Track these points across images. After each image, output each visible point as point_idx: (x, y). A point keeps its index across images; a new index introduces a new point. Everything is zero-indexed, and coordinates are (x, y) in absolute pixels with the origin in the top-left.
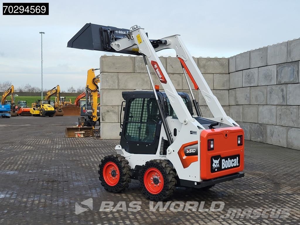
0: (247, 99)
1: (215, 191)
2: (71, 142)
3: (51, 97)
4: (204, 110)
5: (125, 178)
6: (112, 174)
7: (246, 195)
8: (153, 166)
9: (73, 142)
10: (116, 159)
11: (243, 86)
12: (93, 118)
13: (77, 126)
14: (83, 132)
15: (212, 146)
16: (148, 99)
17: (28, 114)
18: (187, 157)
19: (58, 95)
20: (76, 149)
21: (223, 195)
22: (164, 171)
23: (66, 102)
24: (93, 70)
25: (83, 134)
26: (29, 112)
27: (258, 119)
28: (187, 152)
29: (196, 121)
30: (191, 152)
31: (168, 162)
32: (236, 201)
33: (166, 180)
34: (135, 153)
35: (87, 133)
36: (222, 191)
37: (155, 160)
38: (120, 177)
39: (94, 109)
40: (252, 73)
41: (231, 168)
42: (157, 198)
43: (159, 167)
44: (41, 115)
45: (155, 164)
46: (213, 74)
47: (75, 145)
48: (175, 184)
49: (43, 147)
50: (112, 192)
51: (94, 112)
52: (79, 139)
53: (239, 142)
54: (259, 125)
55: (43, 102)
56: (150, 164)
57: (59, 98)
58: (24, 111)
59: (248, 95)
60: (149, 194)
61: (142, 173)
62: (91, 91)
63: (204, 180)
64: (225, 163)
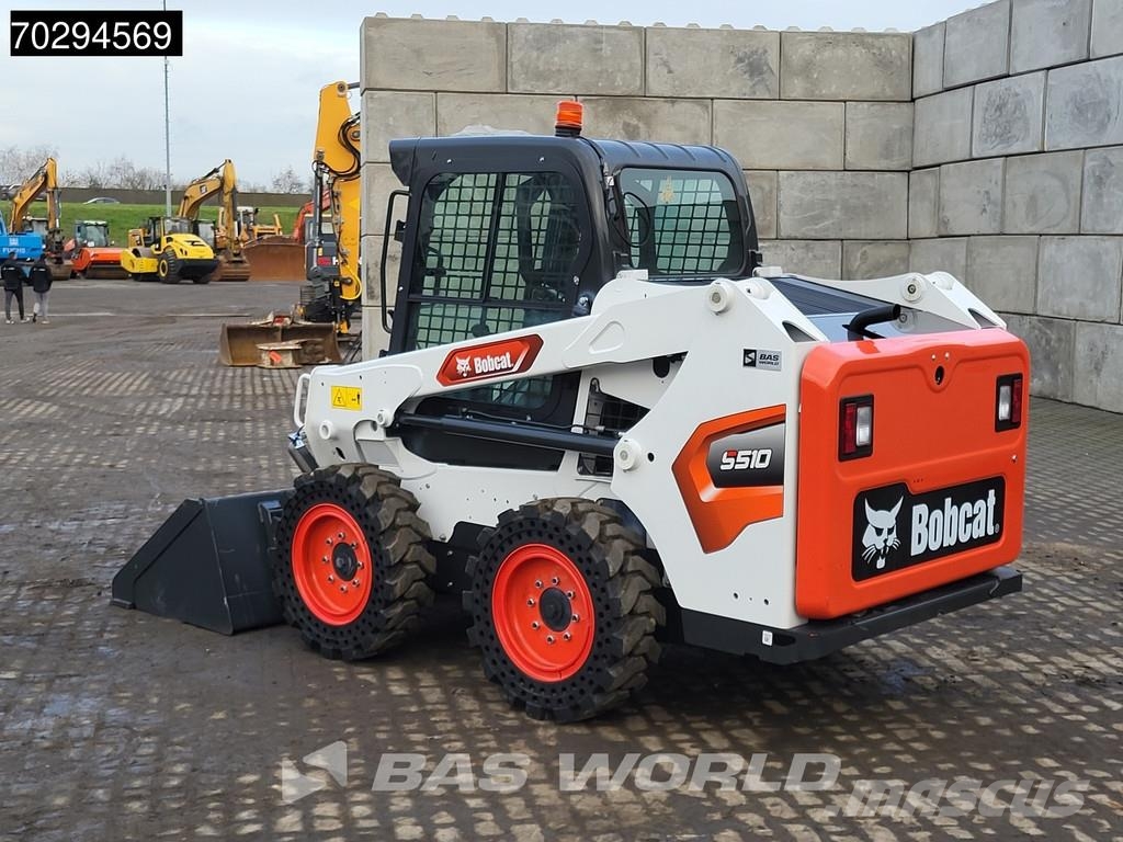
0: (988, 208)
1: (868, 658)
2: (232, 388)
3: (202, 208)
4: (803, 259)
5: (397, 583)
6: (334, 563)
7: (1030, 684)
8: (535, 535)
9: (243, 385)
10: (352, 490)
11: (975, 155)
12: (340, 287)
13: (270, 318)
14: (292, 345)
15: (862, 434)
16: (524, 178)
17: (113, 270)
18: (724, 493)
19: (227, 199)
20: (243, 421)
21: (907, 680)
22: (597, 560)
23: (258, 226)
24: (341, 87)
25: (290, 355)
26: (118, 262)
27: (1036, 298)
28: (723, 467)
29: (776, 294)
30: (745, 466)
31: (620, 513)
32: (985, 721)
33: (607, 607)
34: (451, 462)
35: (309, 349)
36: (899, 655)
37: (547, 504)
38: (376, 578)
39: (345, 248)
40: (1017, 95)
41: (959, 547)
42: (560, 701)
43: (569, 537)
44: (163, 275)
45: (545, 525)
46: (845, 102)
47: (243, 402)
48: (657, 626)
49: (104, 408)
50: (337, 655)
51: (345, 262)
52: (275, 373)
53: (1004, 411)
54: (1039, 321)
55: (169, 224)
56: (521, 524)
57: (231, 211)
58: (97, 259)
59: (996, 193)
60: (522, 680)
61: (481, 572)
62: (332, 175)
63: (814, 621)
64: (927, 526)
